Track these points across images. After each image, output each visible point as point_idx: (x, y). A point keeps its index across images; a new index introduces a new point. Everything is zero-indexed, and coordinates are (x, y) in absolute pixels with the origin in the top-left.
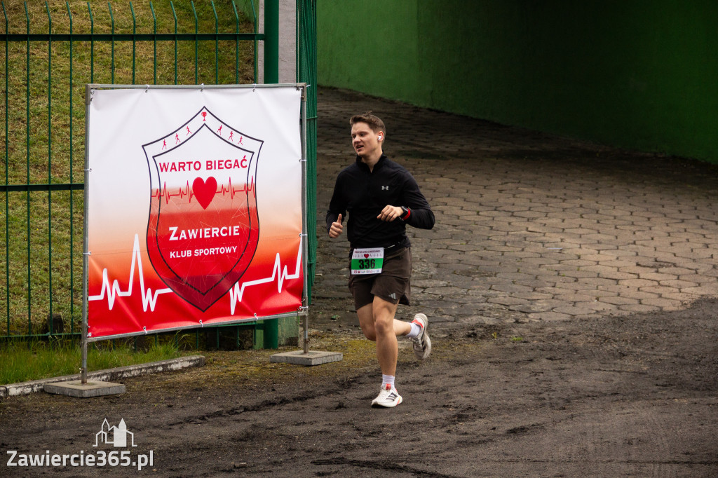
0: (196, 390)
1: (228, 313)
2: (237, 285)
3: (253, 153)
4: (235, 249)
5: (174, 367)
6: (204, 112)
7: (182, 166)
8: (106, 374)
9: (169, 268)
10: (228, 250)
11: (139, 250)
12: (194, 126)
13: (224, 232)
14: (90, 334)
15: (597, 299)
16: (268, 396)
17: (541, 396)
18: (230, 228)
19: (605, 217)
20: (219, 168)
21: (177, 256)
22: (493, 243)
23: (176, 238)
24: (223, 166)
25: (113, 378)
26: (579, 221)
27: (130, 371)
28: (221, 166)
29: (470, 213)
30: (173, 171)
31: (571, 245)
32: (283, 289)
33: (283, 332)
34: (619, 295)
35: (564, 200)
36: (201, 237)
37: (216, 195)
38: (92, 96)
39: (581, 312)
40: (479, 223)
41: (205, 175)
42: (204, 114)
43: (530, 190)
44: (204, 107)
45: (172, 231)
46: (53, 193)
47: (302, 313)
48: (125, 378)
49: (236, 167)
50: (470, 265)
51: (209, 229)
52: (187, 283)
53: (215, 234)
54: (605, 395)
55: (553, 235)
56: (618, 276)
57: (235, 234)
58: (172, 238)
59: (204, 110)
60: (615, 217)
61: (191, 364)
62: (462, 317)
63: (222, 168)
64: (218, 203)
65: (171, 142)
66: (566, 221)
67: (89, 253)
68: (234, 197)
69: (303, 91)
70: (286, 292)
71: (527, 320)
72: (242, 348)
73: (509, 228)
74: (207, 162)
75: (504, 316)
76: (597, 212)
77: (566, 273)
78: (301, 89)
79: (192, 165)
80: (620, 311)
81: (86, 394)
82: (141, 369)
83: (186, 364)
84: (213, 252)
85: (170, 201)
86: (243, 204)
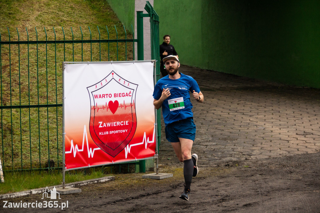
0: (111, 190)
1: (124, 158)
2: (128, 146)
3: (134, 90)
4: (126, 131)
5: (102, 181)
6: (113, 73)
7: (104, 96)
8: (73, 184)
9: (99, 139)
10: (124, 131)
11: (86, 132)
12: (108, 79)
13: (122, 124)
14: (66, 168)
15: (280, 149)
16: (142, 192)
17: (257, 190)
18: (124, 122)
19: (283, 114)
20: (119, 96)
21: (102, 134)
22: (235, 126)
23: (102, 127)
24: (121, 96)
25: (76, 186)
26: (272, 116)
27: (83, 183)
29: (225, 113)
30: (100, 98)
31: (268, 126)
32: (147, 147)
33: (147, 165)
34: (289, 147)
35: (265, 107)
36: (112, 126)
37: (118, 108)
38: (65, 67)
39: (273, 154)
40: (229, 118)
41: (113, 99)
42: (113, 74)
43: (250, 103)
44: (113, 71)
45: (100, 123)
46: (49, 108)
47: (155, 157)
48: (81, 186)
49: (127, 96)
50: (226, 136)
51: (116, 122)
52: (106, 145)
53: (118, 125)
54: (284, 189)
55: (261, 122)
56: (289, 139)
57: (126, 124)
58: (100, 126)
60: (287, 114)
61: (109, 179)
62: (223, 158)
65: (99, 86)
66: (266, 116)
67: (65, 133)
68: (126, 109)
69: (154, 63)
70: (149, 149)
71: (250, 159)
72: (130, 172)
73: (242, 120)
74: (114, 94)
75: (241, 157)
76: (279, 112)
77: (266, 138)
78: (153, 62)
79: (108, 96)
80: (290, 154)
81: (65, 193)
82: (88, 182)
83: (107, 180)
84: (117, 132)
85: (99, 111)
86: (130, 112)
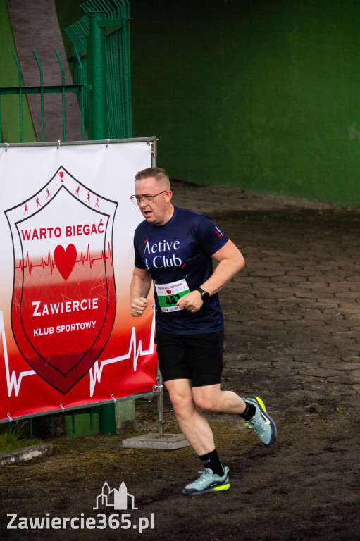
2: (96, 363)
4: (94, 324)
5: (25, 457)
6: (62, 171)
7: (43, 232)
9: (33, 347)
10: (88, 325)
11: (3, 328)
12: (53, 188)
13: (84, 307)
18: (89, 301)
20: (78, 234)
21: (41, 334)
22: (266, 312)
23: (39, 314)
24: (82, 232)
26: (346, 284)
28: (80, 232)
30: (35, 238)
31: (352, 310)
32: (138, 367)
33: (119, 415)
36: (62, 312)
37: (76, 264)
41: (65, 242)
42: (62, 175)
43: (274, 253)
44: (61, 167)
45: (35, 306)
47: (156, 393)
49: (94, 233)
50: (257, 336)
51: (70, 303)
52: (49, 364)
53: (75, 308)
57: (94, 307)
58: (36, 314)
59: (62, 170)
61: (41, 453)
62: (282, 392)
63: (81, 234)
64: (79, 273)
65: (33, 206)
66: (331, 285)
68: (93, 266)
69: (153, 146)
70: (141, 370)
73: (274, 295)
74: (67, 228)
78: (151, 143)
79: (53, 232)
83: (37, 454)
84: (74, 328)
85: (33, 272)
86: (101, 274)
